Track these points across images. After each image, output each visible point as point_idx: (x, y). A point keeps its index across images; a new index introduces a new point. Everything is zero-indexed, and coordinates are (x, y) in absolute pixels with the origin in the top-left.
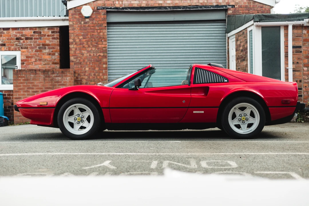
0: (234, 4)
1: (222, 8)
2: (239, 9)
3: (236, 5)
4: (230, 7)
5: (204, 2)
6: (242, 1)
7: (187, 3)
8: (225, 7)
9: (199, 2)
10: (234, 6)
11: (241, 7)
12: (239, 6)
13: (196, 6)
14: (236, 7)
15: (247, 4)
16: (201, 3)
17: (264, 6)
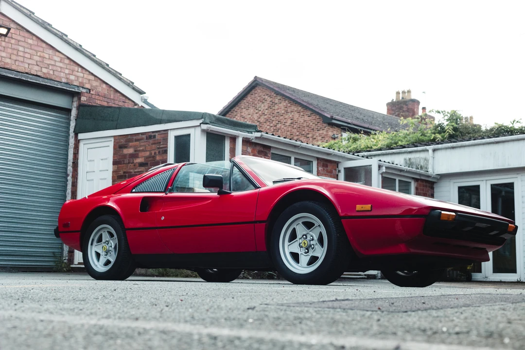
0: (89, 88)
1: (73, 90)
2: (96, 98)
3: (93, 90)
4: (84, 91)
5: (49, 74)
6: (100, 86)
7: (23, 68)
8: (78, 90)
9: (41, 71)
10: (90, 90)
11: (99, 95)
12: (95, 92)
13: (37, 76)
14: (92, 92)
15: (106, 93)
16: (44, 73)
17: (127, 101)
